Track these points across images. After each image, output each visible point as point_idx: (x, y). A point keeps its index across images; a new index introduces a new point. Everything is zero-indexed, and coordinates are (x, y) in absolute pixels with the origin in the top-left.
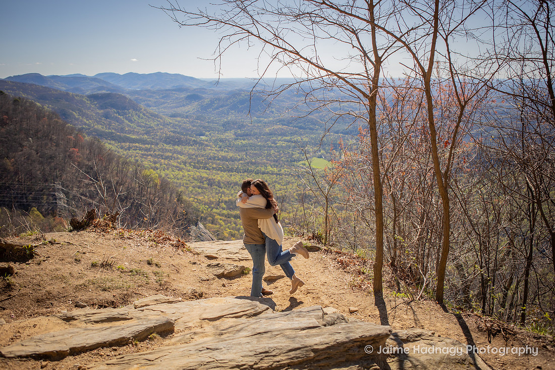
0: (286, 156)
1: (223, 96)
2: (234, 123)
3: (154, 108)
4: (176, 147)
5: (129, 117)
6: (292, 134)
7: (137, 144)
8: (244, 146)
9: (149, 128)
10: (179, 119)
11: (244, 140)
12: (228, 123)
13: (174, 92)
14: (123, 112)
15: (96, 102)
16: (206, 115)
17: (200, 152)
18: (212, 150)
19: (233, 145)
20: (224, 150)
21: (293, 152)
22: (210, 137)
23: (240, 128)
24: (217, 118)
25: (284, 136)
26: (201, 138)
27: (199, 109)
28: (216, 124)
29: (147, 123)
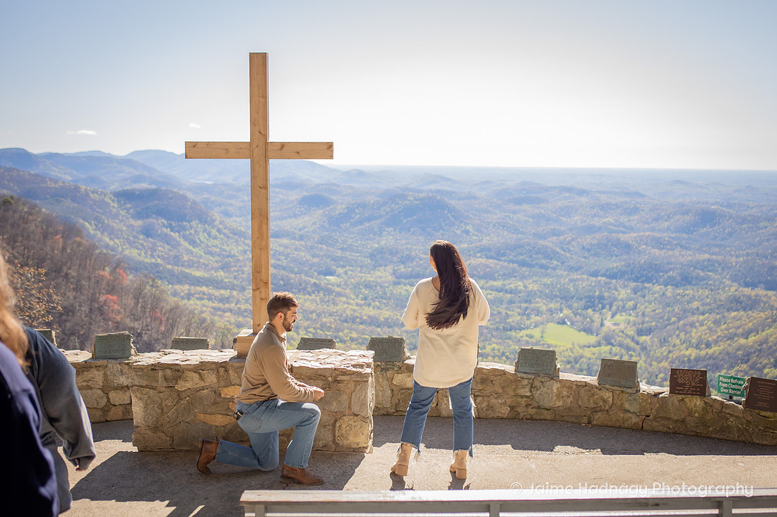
0: (494, 320)
1: (371, 199)
2: (393, 252)
3: (238, 219)
5: (190, 234)
6: (507, 276)
7: (204, 289)
9: (228, 256)
10: (285, 241)
12: (381, 251)
13: (277, 190)
14: (180, 226)
15: (129, 206)
16: (338, 235)
17: (325, 307)
18: (349, 304)
19: (391, 294)
20: (373, 304)
21: (508, 312)
22: (346, 277)
23: (403, 263)
24: (359, 242)
25: (490, 279)
26: (327, 280)
27: (326, 224)
28: (357, 252)
29: (225, 247)
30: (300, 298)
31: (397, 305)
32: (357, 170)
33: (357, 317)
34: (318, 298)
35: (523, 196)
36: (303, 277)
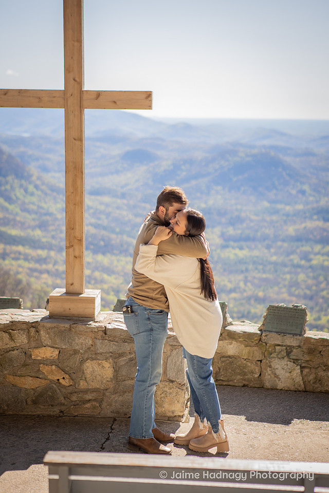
1: (199, 155)
2: (222, 213)
4: (100, 257)
5: (6, 190)
7: (20, 248)
8: (241, 261)
9: (46, 214)
10: (106, 199)
23: (232, 225)
29: (43, 205)
30: (121, 261)
32: (184, 123)
36: (125, 238)
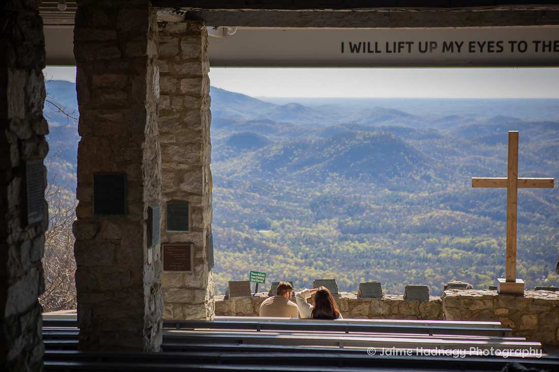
1: (312, 139)
2: (339, 202)
6: (476, 231)
8: (361, 255)
11: (361, 241)
12: (324, 200)
16: (273, 181)
17: (258, 266)
18: (287, 263)
19: (336, 251)
20: (315, 263)
21: (479, 275)
22: (282, 231)
23: (350, 214)
24: (298, 190)
25: (457, 235)
26: (261, 234)
27: (258, 168)
28: (296, 202)
30: (229, 256)
31: (344, 265)
32: (295, 104)
33: (296, 279)
34: (250, 255)
35: (497, 133)
36: (233, 231)
